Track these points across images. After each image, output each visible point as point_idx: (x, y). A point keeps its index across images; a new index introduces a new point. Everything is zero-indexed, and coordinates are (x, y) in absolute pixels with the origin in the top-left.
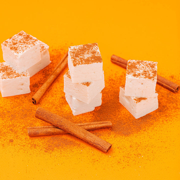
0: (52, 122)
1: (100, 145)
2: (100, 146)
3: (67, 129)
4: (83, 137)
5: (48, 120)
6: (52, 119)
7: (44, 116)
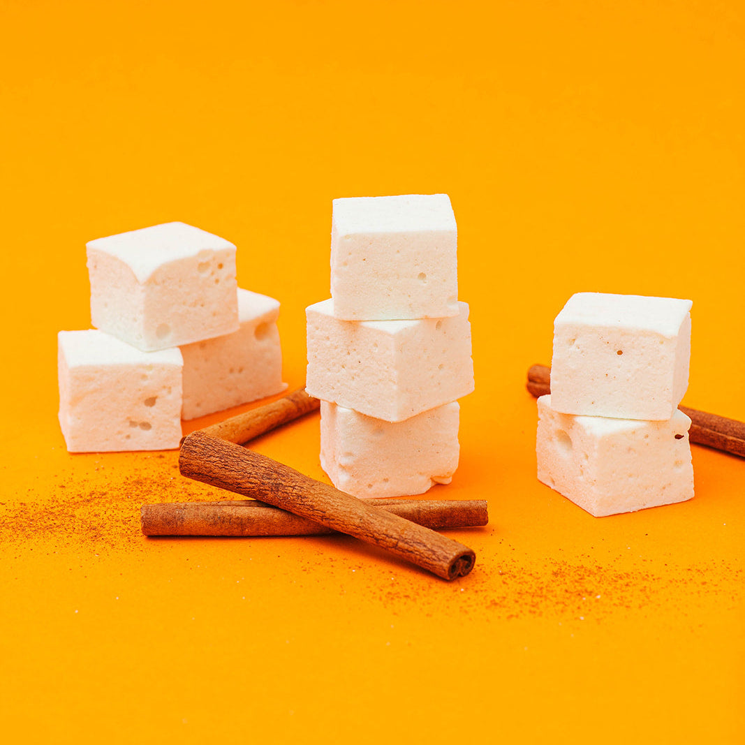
0: (244, 477)
1: (425, 546)
2: (422, 549)
3: (299, 496)
4: (357, 521)
5: (227, 473)
6: (243, 464)
7: (214, 459)
